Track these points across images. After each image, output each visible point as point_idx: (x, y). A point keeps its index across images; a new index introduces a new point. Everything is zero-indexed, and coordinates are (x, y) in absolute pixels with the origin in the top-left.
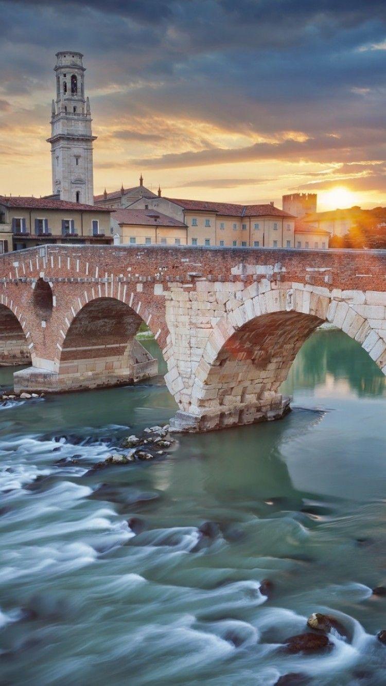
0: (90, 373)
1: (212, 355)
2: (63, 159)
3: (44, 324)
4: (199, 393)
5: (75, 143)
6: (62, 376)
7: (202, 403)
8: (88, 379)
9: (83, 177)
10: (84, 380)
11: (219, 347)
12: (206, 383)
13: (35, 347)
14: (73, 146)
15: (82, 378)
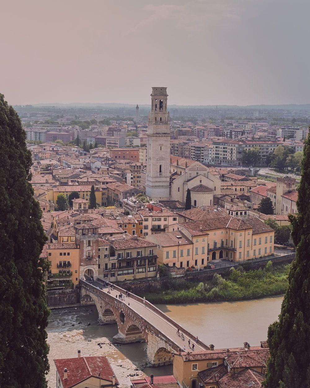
0: (134, 338)
1: (155, 352)
2: (153, 147)
3: (122, 323)
4: (153, 359)
5: (160, 138)
6: (126, 340)
7: (154, 361)
8: (134, 340)
9: (164, 156)
10: (133, 340)
11: (157, 350)
12: (154, 357)
13: (119, 328)
14: (159, 140)
15: (132, 340)
